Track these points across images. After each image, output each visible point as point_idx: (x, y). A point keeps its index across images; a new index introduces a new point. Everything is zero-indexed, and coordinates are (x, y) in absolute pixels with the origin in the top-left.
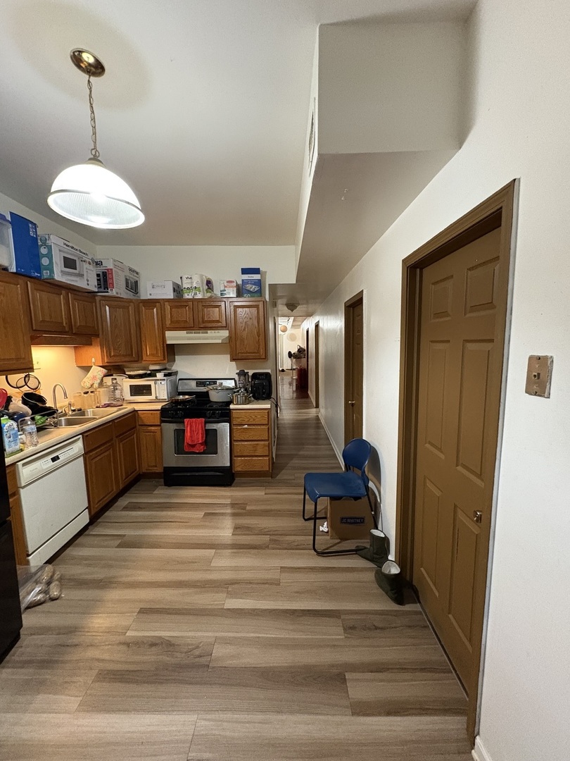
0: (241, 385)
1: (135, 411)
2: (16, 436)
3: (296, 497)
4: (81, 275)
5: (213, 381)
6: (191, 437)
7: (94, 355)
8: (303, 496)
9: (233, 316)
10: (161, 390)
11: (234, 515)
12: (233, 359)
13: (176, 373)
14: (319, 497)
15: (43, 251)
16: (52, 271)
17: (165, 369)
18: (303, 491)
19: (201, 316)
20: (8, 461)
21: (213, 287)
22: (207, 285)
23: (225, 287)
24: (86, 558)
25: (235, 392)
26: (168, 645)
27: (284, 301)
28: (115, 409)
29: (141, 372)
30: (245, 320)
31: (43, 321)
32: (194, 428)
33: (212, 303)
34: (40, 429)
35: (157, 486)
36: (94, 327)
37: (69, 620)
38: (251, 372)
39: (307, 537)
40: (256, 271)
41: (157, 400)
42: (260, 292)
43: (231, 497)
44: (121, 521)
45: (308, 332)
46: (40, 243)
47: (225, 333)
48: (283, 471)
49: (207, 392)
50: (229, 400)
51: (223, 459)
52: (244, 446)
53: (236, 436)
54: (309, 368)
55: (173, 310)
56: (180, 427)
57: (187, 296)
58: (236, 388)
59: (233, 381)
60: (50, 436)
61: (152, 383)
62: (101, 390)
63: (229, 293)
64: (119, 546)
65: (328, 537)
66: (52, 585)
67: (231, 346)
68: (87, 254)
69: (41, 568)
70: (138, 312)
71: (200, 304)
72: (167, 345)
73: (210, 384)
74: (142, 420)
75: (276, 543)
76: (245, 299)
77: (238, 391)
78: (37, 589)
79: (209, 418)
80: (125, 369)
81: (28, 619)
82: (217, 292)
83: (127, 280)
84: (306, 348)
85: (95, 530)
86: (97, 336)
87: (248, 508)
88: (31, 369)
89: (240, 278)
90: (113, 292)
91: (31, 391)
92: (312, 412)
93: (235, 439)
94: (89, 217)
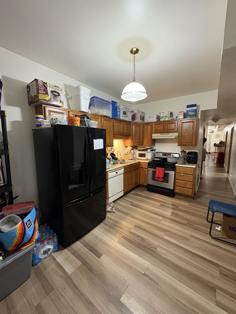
0: (182, 157)
1: (139, 162)
2: (108, 164)
3: (204, 210)
4: (127, 116)
5: (170, 154)
6: (158, 174)
7: (129, 142)
8: (207, 211)
9: (181, 127)
10: (149, 156)
11: (173, 208)
12: (179, 145)
13: (155, 150)
14: (215, 211)
15: (118, 110)
16: (120, 117)
17: (151, 148)
18: (208, 209)
19: (166, 127)
20: (107, 170)
21: (173, 115)
22: (170, 114)
23: (178, 114)
24: (122, 205)
25: (179, 159)
26: (143, 239)
27: (211, 118)
28: (133, 161)
29: (143, 149)
30: (186, 128)
31: (117, 132)
32: (160, 171)
33: (172, 122)
34: (114, 164)
35: (144, 190)
36: (129, 133)
37: (117, 219)
38: (187, 151)
39: (207, 229)
40: (195, 105)
41: (147, 160)
42: (196, 115)
43: (172, 202)
44: (132, 197)
45: (227, 133)
46: (118, 108)
47: (177, 134)
48: (200, 198)
49: (166, 158)
50: (176, 162)
51: (170, 185)
52: (181, 182)
53: (177, 177)
54: (226, 152)
55: (156, 126)
56: (155, 170)
57: (162, 120)
58: (179, 158)
59: (179, 154)
60: (116, 166)
61: (146, 153)
62: (130, 154)
63: (180, 117)
64: (131, 205)
65: (220, 234)
66: (113, 208)
67: (179, 140)
68: (129, 109)
69: (111, 203)
70: (143, 127)
71: (167, 123)
72: (153, 139)
73: (168, 155)
74: (141, 166)
75: (190, 225)
76: (188, 119)
77: (180, 159)
78: (110, 208)
79: (166, 168)
80: (138, 148)
81: (108, 215)
82: (174, 117)
83: (141, 116)
84: (225, 142)
85: (125, 198)
86: (130, 136)
87: (179, 208)
88: (113, 146)
89: (185, 110)
90: (136, 121)
91: (112, 152)
92: (225, 175)
93: (176, 179)
94: (131, 99)
